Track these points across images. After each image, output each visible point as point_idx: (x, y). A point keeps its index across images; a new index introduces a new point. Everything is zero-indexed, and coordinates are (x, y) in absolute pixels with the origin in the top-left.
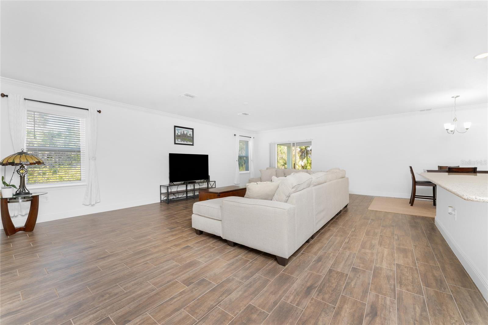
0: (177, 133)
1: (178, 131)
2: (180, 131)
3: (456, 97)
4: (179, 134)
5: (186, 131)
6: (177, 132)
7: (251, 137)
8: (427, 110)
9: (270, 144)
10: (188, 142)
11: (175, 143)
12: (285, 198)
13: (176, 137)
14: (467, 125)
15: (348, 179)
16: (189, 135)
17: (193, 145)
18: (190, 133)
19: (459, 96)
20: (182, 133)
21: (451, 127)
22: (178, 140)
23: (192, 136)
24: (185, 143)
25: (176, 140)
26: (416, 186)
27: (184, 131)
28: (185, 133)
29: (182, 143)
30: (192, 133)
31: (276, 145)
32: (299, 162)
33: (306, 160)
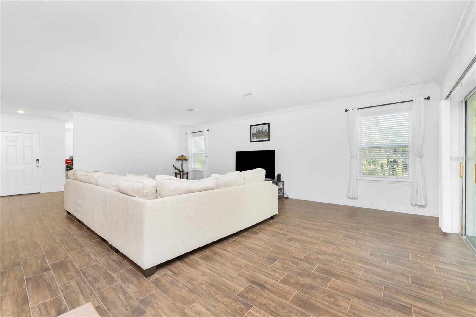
0: (253, 132)
1: (254, 130)
2: (255, 129)
4: (255, 132)
5: (261, 128)
6: (252, 130)
10: (263, 138)
11: (251, 142)
13: (252, 135)
16: (265, 131)
17: (269, 140)
18: (265, 128)
20: (257, 130)
22: (253, 138)
23: (268, 131)
24: (261, 139)
25: (252, 138)
27: (259, 128)
28: (261, 129)
29: (258, 140)
30: (268, 128)
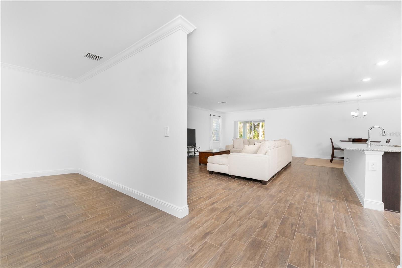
3: (359, 96)
7: (220, 117)
8: (342, 102)
9: (234, 121)
12: (264, 153)
14: (365, 113)
15: (291, 145)
19: (360, 95)
21: (355, 114)
26: (334, 150)
31: (238, 123)
32: (248, 134)
33: (254, 133)
